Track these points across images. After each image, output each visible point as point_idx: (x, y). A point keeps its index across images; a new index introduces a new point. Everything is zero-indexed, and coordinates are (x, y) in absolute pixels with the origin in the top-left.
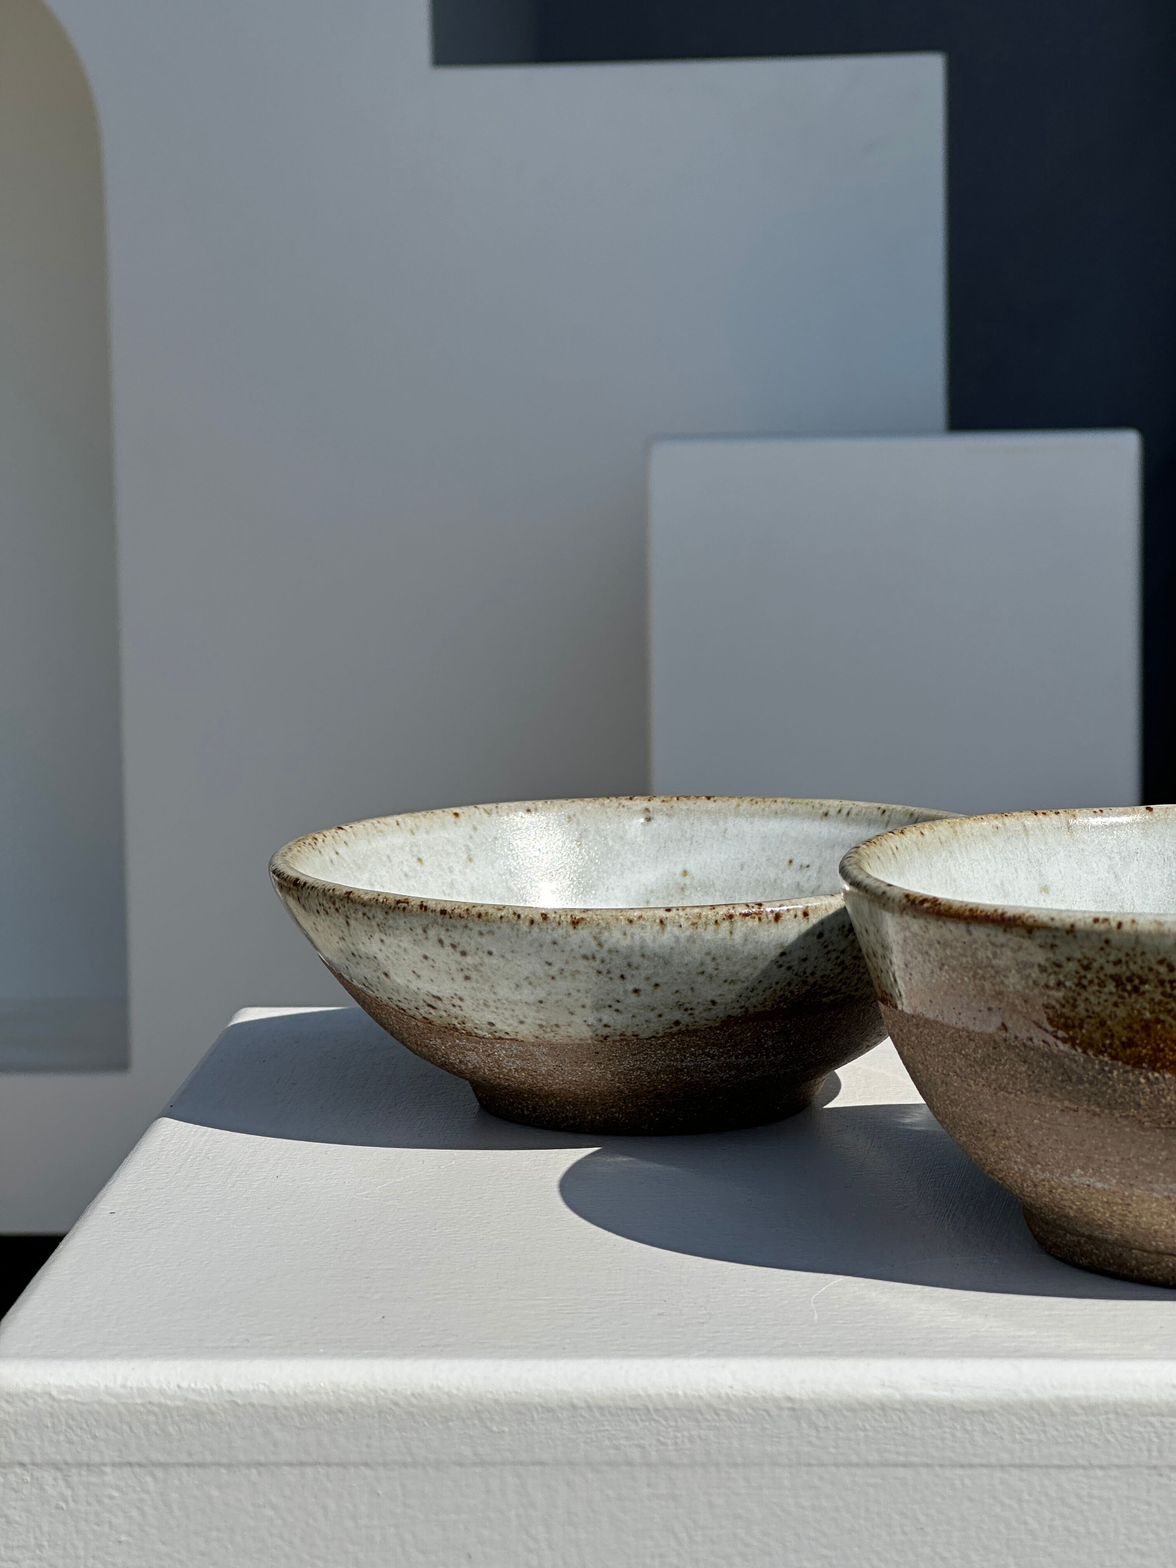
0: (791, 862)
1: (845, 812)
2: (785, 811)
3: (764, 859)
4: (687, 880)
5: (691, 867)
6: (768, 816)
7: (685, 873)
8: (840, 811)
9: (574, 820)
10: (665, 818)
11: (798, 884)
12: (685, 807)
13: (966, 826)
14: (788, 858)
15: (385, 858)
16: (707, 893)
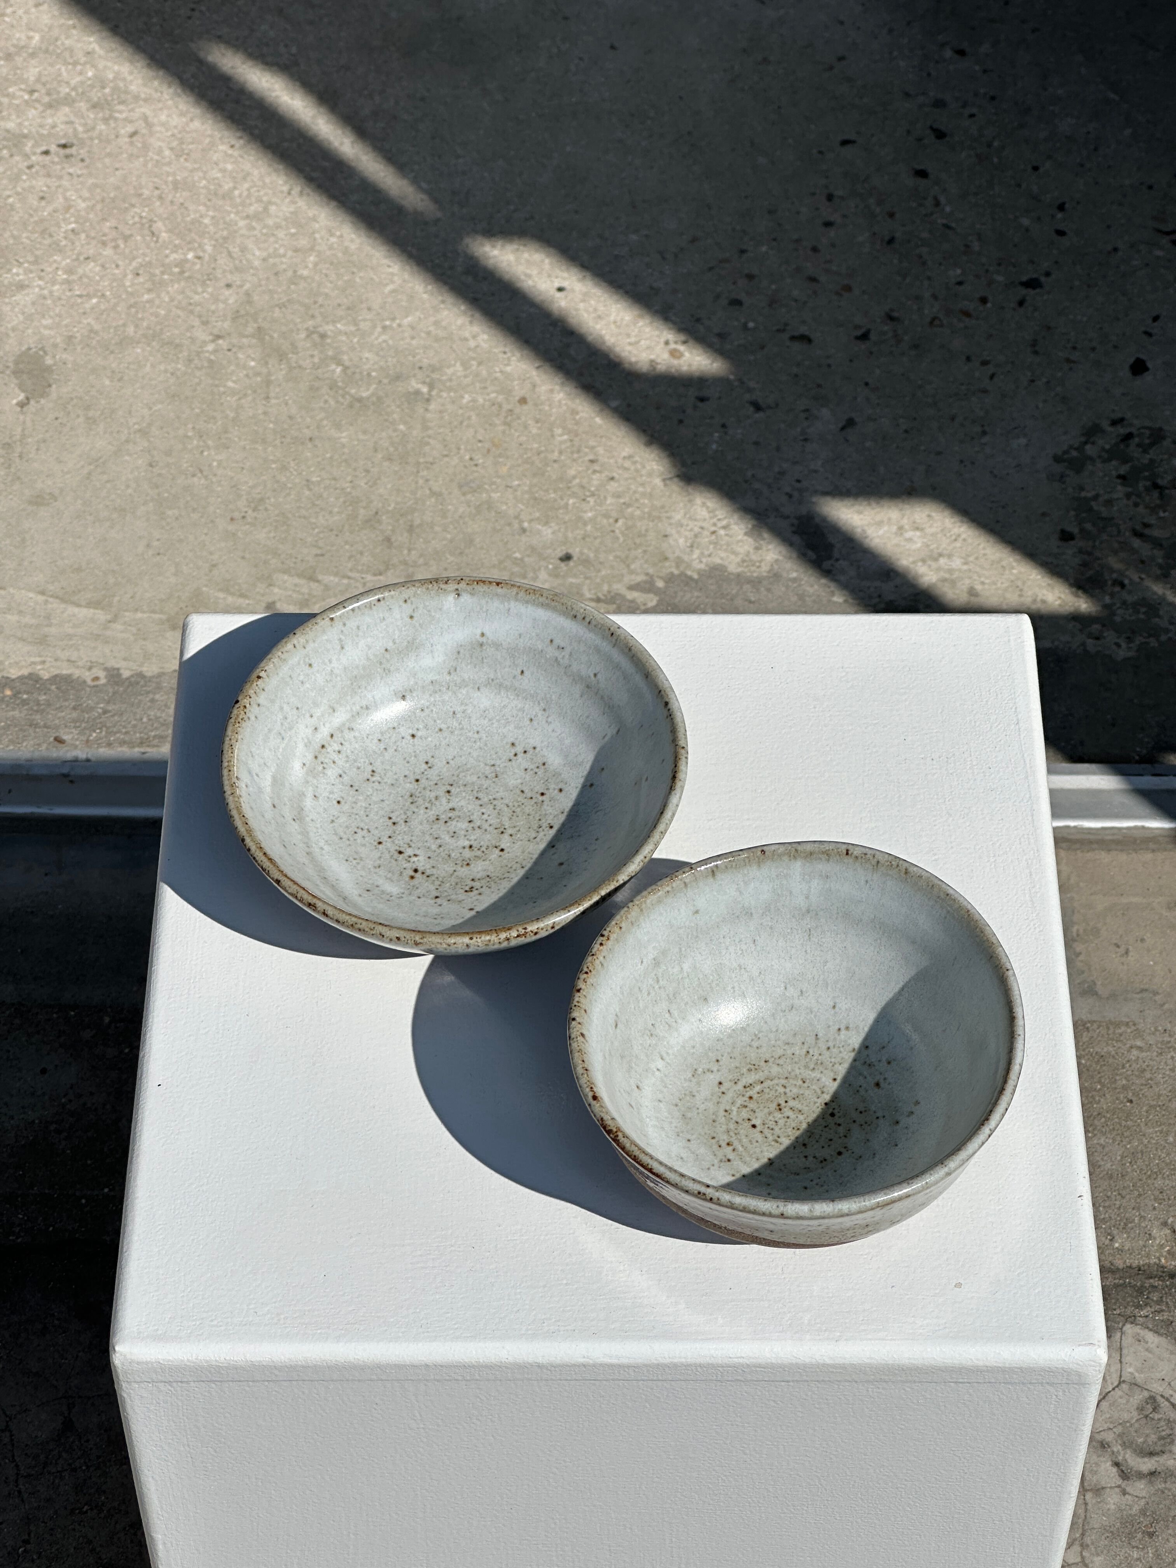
0: (552, 641)
1: (587, 620)
2: (548, 605)
3: (534, 634)
4: (484, 640)
5: (485, 631)
6: (538, 605)
7: (483, 635)
8: (584, 618)
9: (409, 601)
10: (469, 596)
11: (556, 659)
12: (482, 590)
13: (648, 901)
14: (550, 638)
15: (288, 679)
16: (497, 649)
